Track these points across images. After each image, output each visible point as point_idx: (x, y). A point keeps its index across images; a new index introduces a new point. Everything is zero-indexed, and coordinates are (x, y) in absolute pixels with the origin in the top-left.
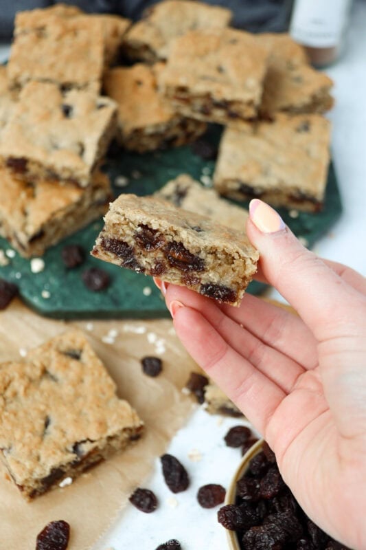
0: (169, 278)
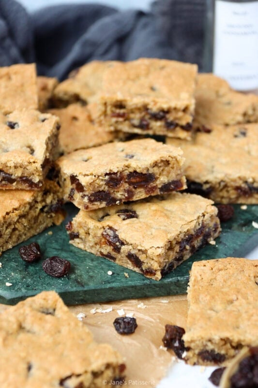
0: (138, 196)
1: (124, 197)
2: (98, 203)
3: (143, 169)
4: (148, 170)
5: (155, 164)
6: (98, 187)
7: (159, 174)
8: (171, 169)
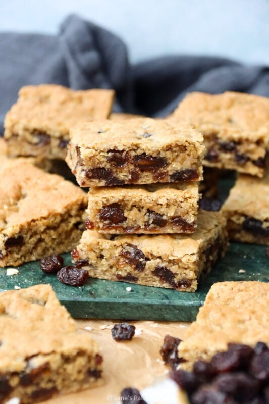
0: (144, 180)
1: (127, 179)
2: (97, 181)
3: (154, 152)
4: (159, 153)
5: (169, 148)
6: (98, 163)
7: (171, 159)
8: (187, 156)
